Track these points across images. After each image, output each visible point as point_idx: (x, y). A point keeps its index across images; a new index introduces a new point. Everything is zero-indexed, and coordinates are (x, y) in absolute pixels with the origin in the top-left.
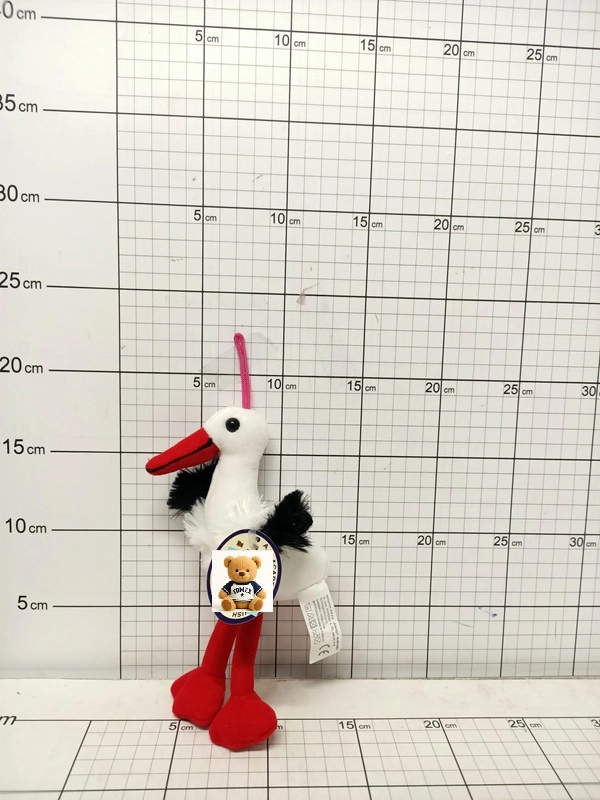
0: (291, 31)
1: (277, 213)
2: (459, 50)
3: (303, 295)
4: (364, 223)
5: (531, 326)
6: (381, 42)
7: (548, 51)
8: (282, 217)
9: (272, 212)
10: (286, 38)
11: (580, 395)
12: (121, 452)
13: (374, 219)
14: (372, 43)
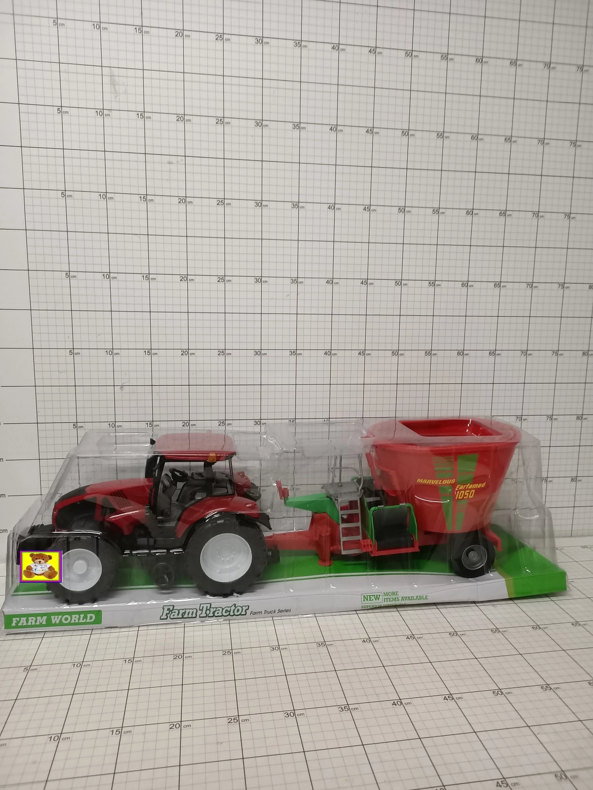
0: (110, 273)
1: (108, 350)
2: (187, 279)
3: (122, 386)
4: (149, 354)
5: (229, 396)
6: (151, 276)
7: (227, 278)
8: (111, 352)
9: (106, 350)
10: (107, 276)
11: (253, 425)
12: (39, 459)
13: (153, 351)
14: (147, 277)
